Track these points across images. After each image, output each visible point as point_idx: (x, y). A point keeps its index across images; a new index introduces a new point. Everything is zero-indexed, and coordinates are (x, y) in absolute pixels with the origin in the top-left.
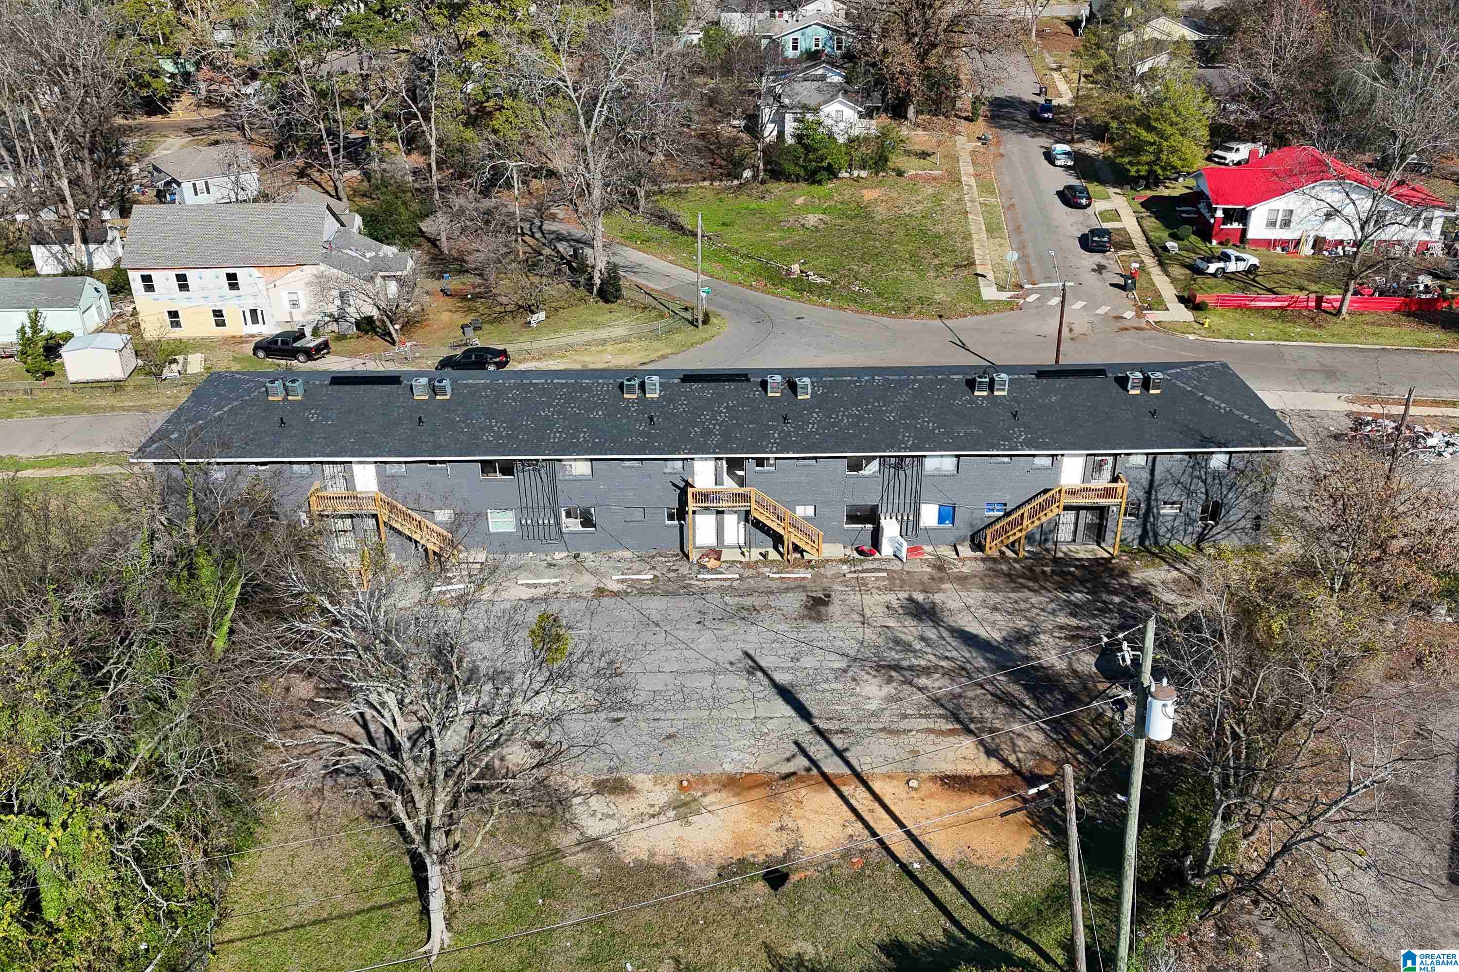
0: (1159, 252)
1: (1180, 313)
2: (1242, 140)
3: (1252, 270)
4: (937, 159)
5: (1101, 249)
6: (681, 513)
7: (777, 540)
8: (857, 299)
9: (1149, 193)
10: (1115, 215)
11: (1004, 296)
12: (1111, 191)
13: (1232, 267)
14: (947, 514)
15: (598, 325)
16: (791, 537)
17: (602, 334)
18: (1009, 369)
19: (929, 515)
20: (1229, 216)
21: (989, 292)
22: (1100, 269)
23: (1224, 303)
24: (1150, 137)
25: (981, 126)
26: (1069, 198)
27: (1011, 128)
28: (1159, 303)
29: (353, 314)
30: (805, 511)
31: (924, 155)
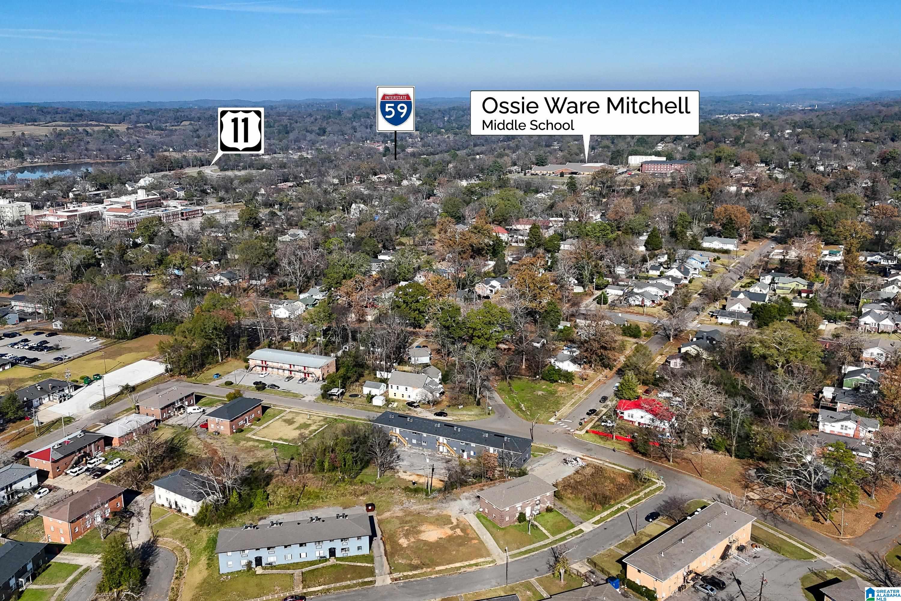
0: (601, 418)
1: (583, 432)
4: (586, 381)
5: (589, 415)
10: (606, 406)
14: (475, 454)
15: (471, 411)
16: (451, 452)
19: (472, 453)
20: (621, 413)
21: (552, 420)
22: (583, 419)
23: (595, 432)
25: (612, 373)
26: (603, 399)
28: (581, 430)
30: (454, 449)
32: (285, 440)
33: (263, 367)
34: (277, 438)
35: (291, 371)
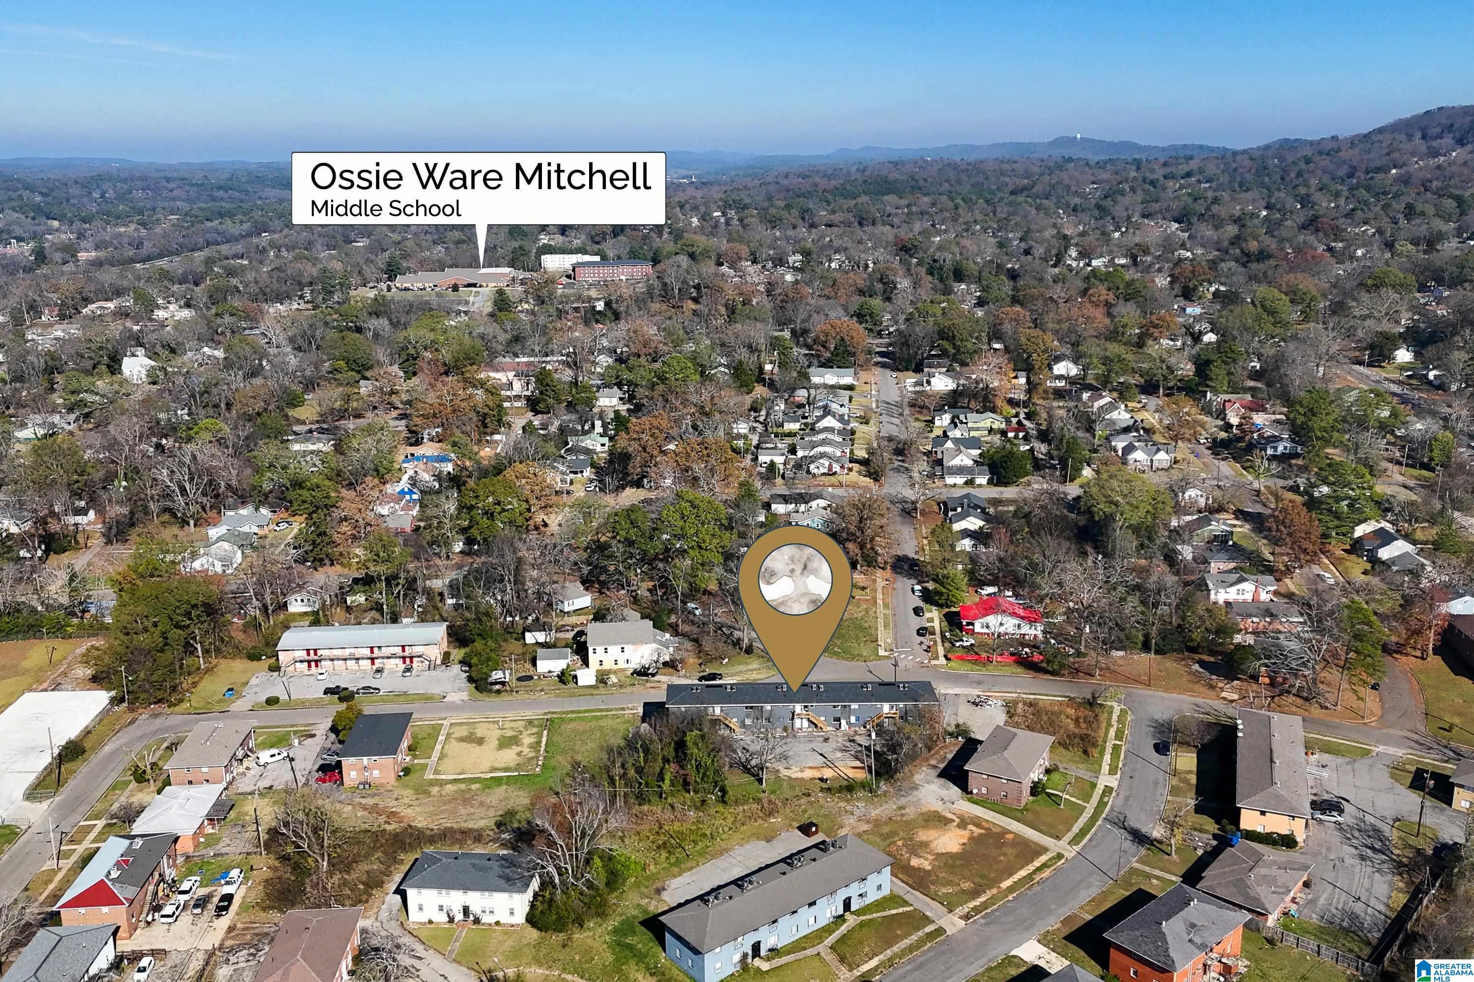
0: (943, 637)
1: (942, 661)
2: (989, 585)
3: (972, 645)
4: (868, 591)
5: (923, 635)
6: (793, 719)
7: (816, 726)
8: (836, 654)
9: (947, 610)
10: (931, 620)
11: (886, 654)
12: (934, 608)
13: (965, 644)
14: (858, 719)
15: (747, 664)
16: (820, 725)
17: (750, 667)
18: (871, 683)
19: (853, 719)
20: (968, 624)
21: (882, 653)
22: (922, 643)
23: (959, 658)
24: (944, 590)
25: (888, 573)
26: (917, 611)
27: (901, 573)
28: (937, 658)
29: (661, 660)
30: (823, 718)
31: (863, 588)
32: (506, 770)
33: (309, 662)
34: (487, 769)
35: (373, 660)
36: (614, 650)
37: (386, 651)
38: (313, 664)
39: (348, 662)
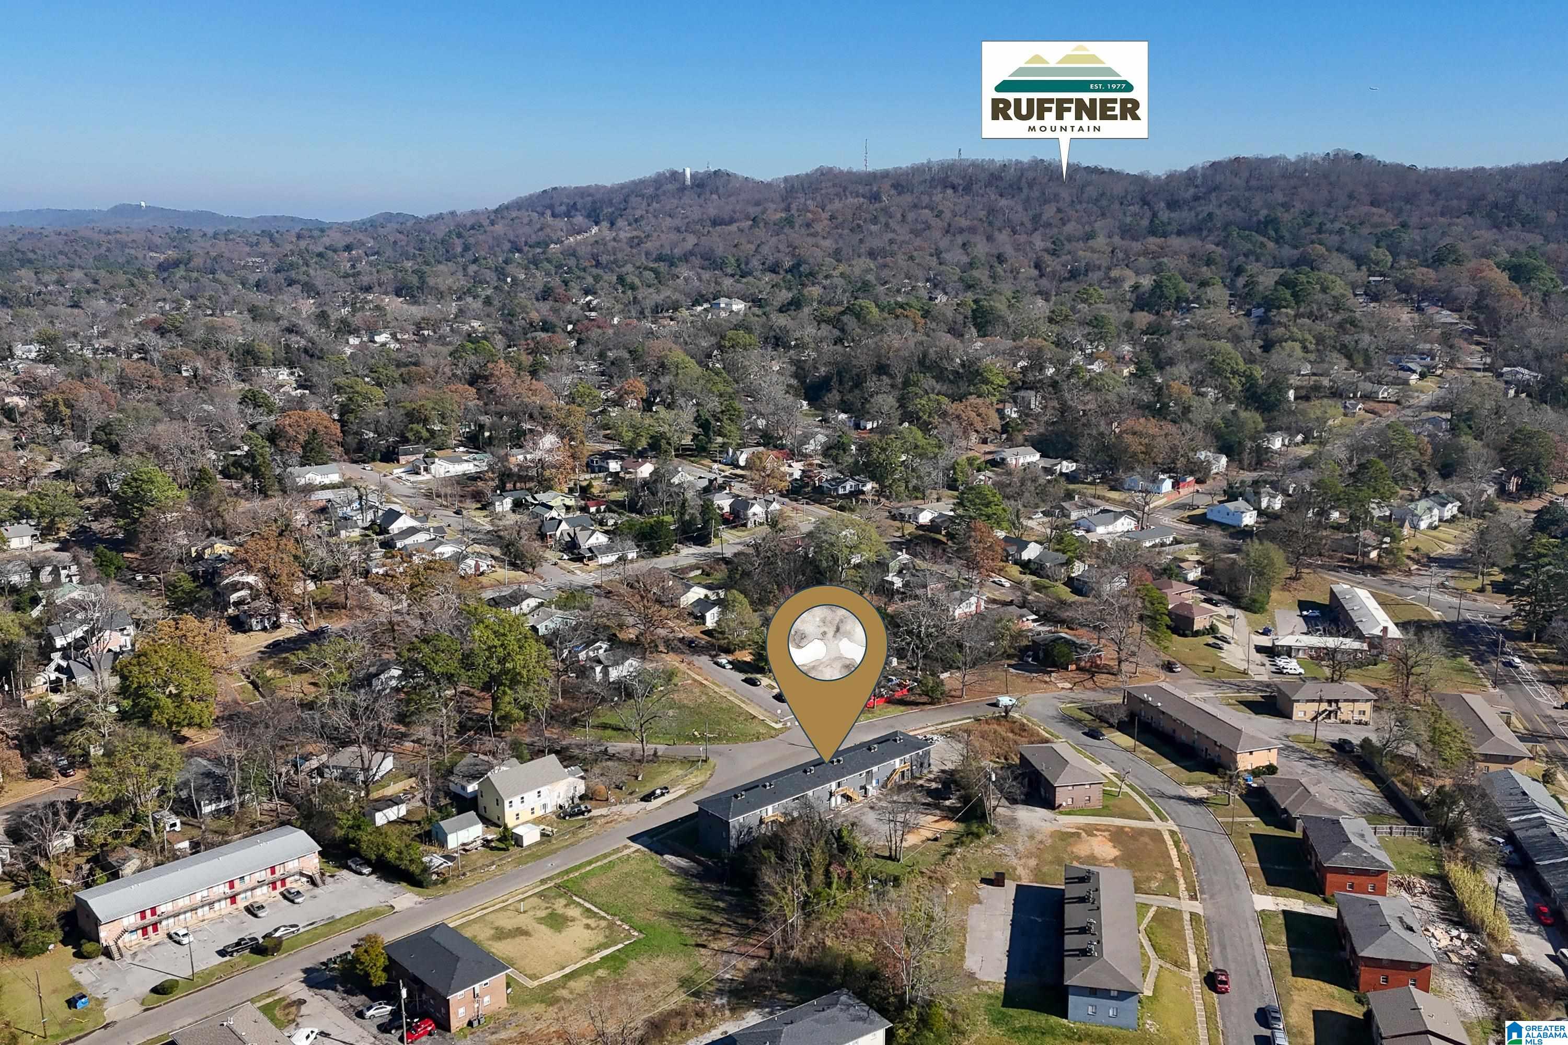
6: (830, 799)
26: (751, 682)
27: (683, 653)
33: (144, 928)
34: (583, 953)
35: (233, 899)
36: (531, 796)
37: (249, 882)
38: (150, 929)
39: (200, 911)
